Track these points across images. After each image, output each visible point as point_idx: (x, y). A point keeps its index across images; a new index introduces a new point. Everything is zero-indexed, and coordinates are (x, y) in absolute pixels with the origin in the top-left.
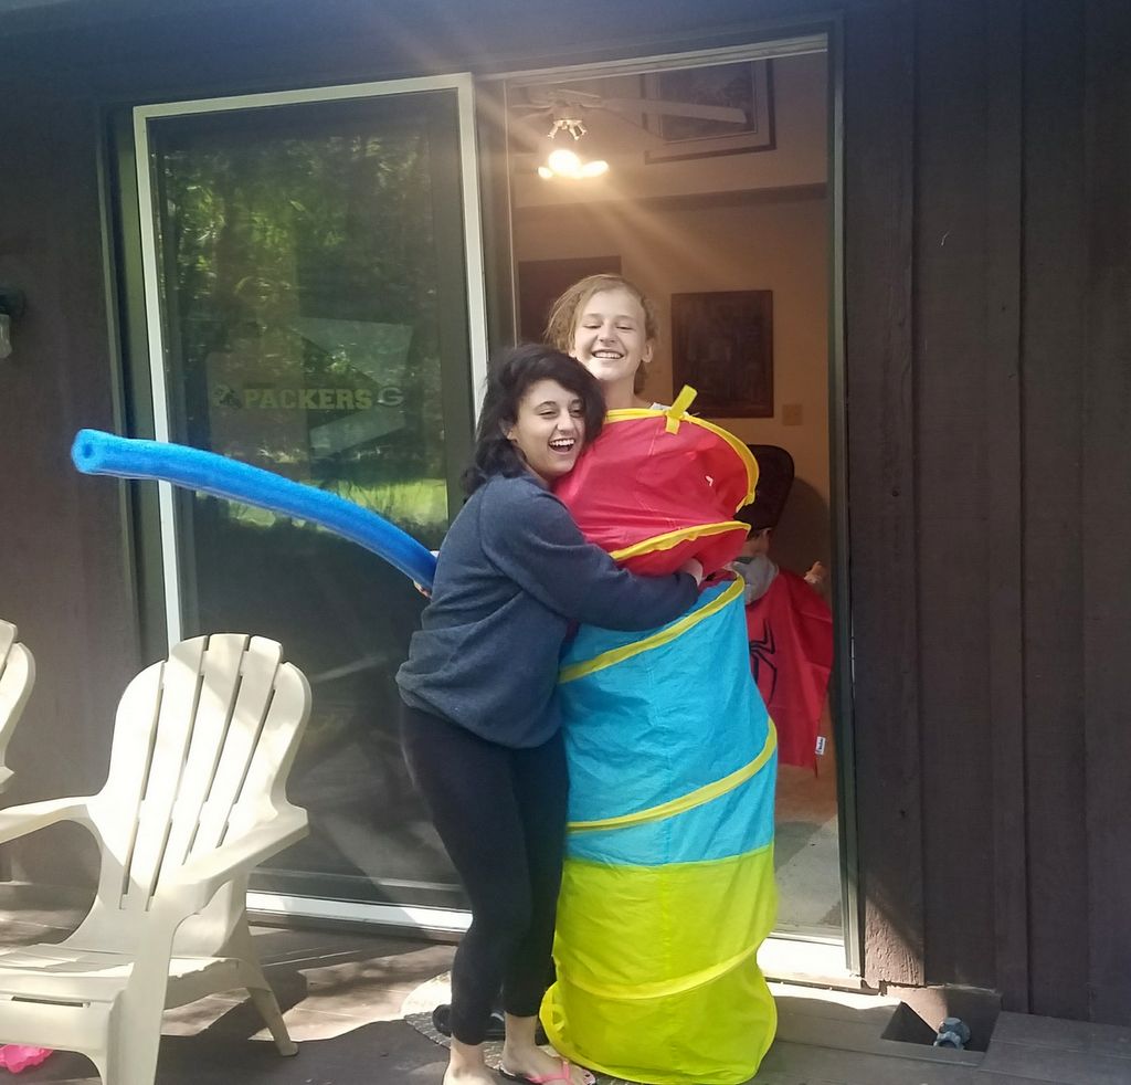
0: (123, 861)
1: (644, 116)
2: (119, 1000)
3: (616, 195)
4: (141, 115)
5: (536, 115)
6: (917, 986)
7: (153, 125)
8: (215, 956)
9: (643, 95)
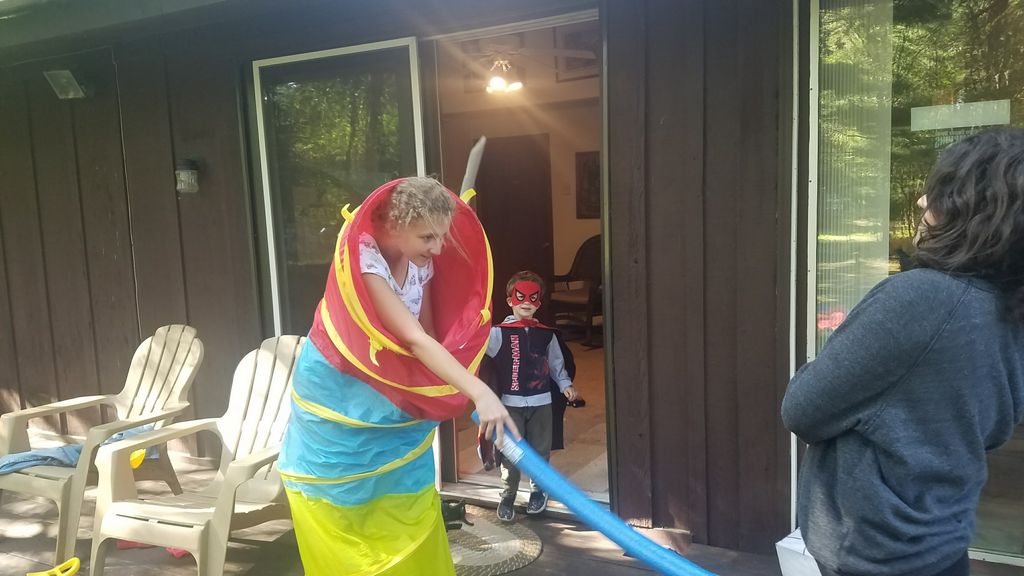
0: (232, 451)
1: (556, 58)
2: (208, 525)
3: (526, 102)
4: (257, 65)
5: (484, 59)
6: (648, 528)
7: (262, 70)
8: (272, 502)
9: (555, 47)
